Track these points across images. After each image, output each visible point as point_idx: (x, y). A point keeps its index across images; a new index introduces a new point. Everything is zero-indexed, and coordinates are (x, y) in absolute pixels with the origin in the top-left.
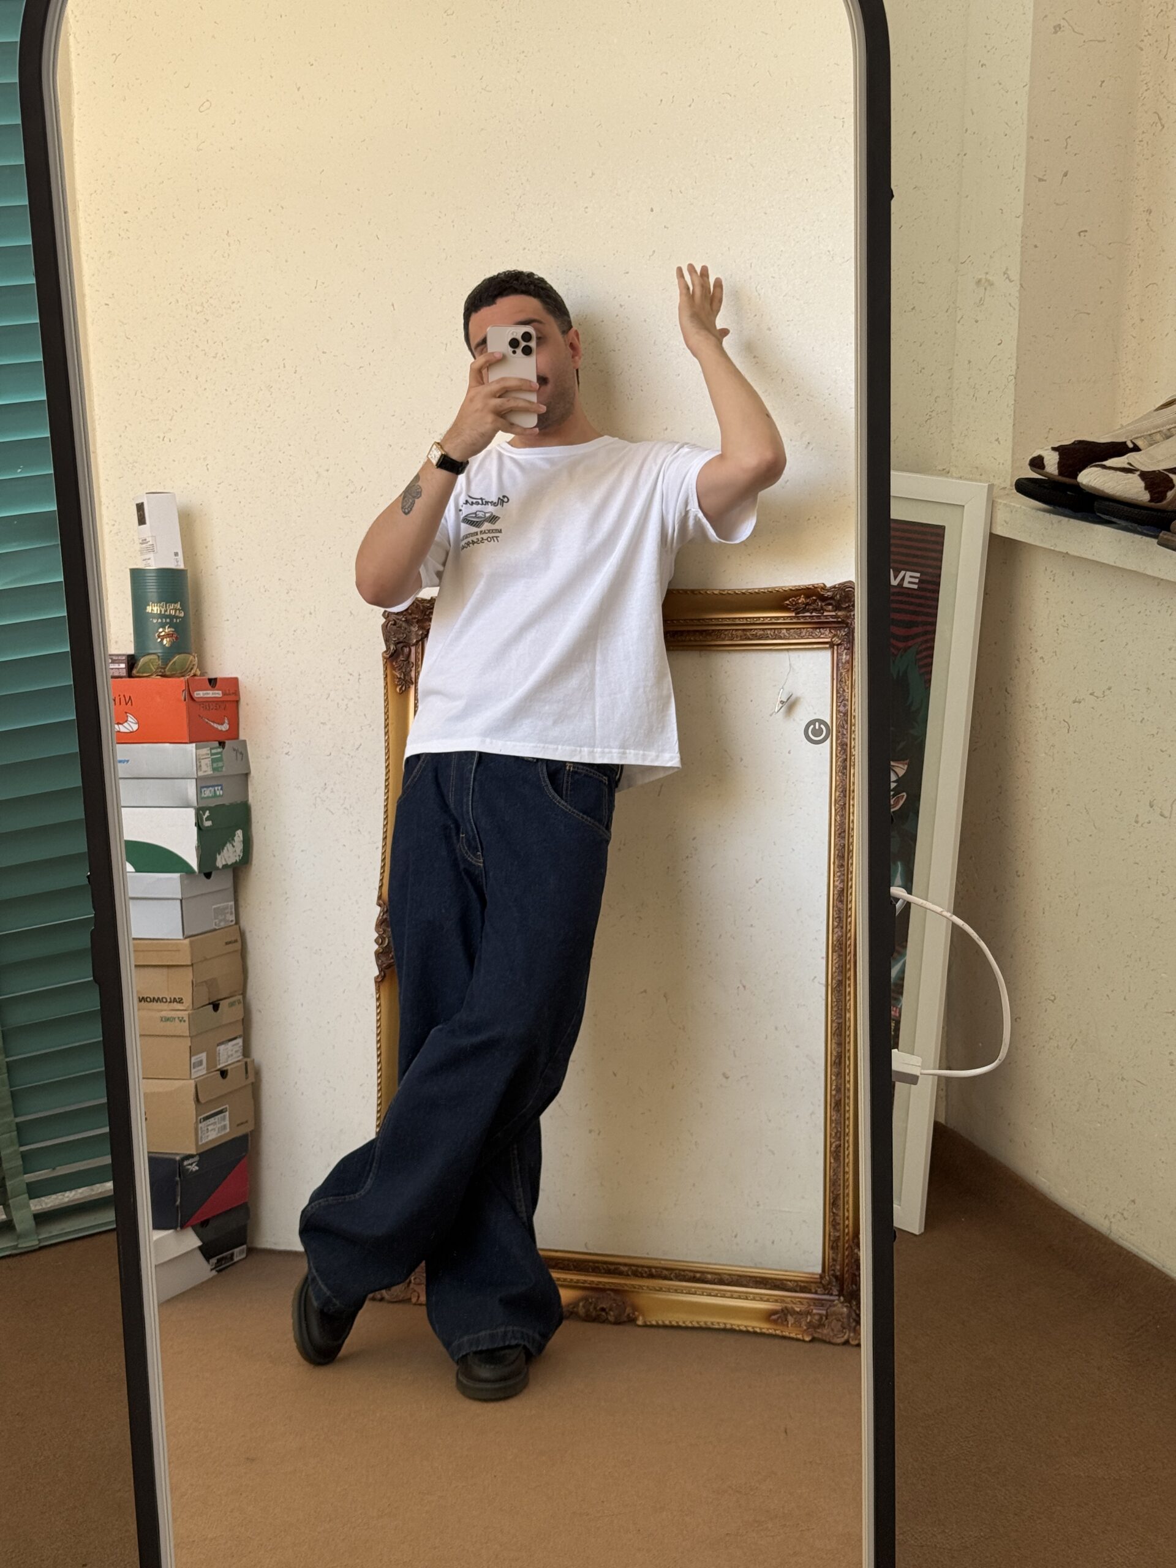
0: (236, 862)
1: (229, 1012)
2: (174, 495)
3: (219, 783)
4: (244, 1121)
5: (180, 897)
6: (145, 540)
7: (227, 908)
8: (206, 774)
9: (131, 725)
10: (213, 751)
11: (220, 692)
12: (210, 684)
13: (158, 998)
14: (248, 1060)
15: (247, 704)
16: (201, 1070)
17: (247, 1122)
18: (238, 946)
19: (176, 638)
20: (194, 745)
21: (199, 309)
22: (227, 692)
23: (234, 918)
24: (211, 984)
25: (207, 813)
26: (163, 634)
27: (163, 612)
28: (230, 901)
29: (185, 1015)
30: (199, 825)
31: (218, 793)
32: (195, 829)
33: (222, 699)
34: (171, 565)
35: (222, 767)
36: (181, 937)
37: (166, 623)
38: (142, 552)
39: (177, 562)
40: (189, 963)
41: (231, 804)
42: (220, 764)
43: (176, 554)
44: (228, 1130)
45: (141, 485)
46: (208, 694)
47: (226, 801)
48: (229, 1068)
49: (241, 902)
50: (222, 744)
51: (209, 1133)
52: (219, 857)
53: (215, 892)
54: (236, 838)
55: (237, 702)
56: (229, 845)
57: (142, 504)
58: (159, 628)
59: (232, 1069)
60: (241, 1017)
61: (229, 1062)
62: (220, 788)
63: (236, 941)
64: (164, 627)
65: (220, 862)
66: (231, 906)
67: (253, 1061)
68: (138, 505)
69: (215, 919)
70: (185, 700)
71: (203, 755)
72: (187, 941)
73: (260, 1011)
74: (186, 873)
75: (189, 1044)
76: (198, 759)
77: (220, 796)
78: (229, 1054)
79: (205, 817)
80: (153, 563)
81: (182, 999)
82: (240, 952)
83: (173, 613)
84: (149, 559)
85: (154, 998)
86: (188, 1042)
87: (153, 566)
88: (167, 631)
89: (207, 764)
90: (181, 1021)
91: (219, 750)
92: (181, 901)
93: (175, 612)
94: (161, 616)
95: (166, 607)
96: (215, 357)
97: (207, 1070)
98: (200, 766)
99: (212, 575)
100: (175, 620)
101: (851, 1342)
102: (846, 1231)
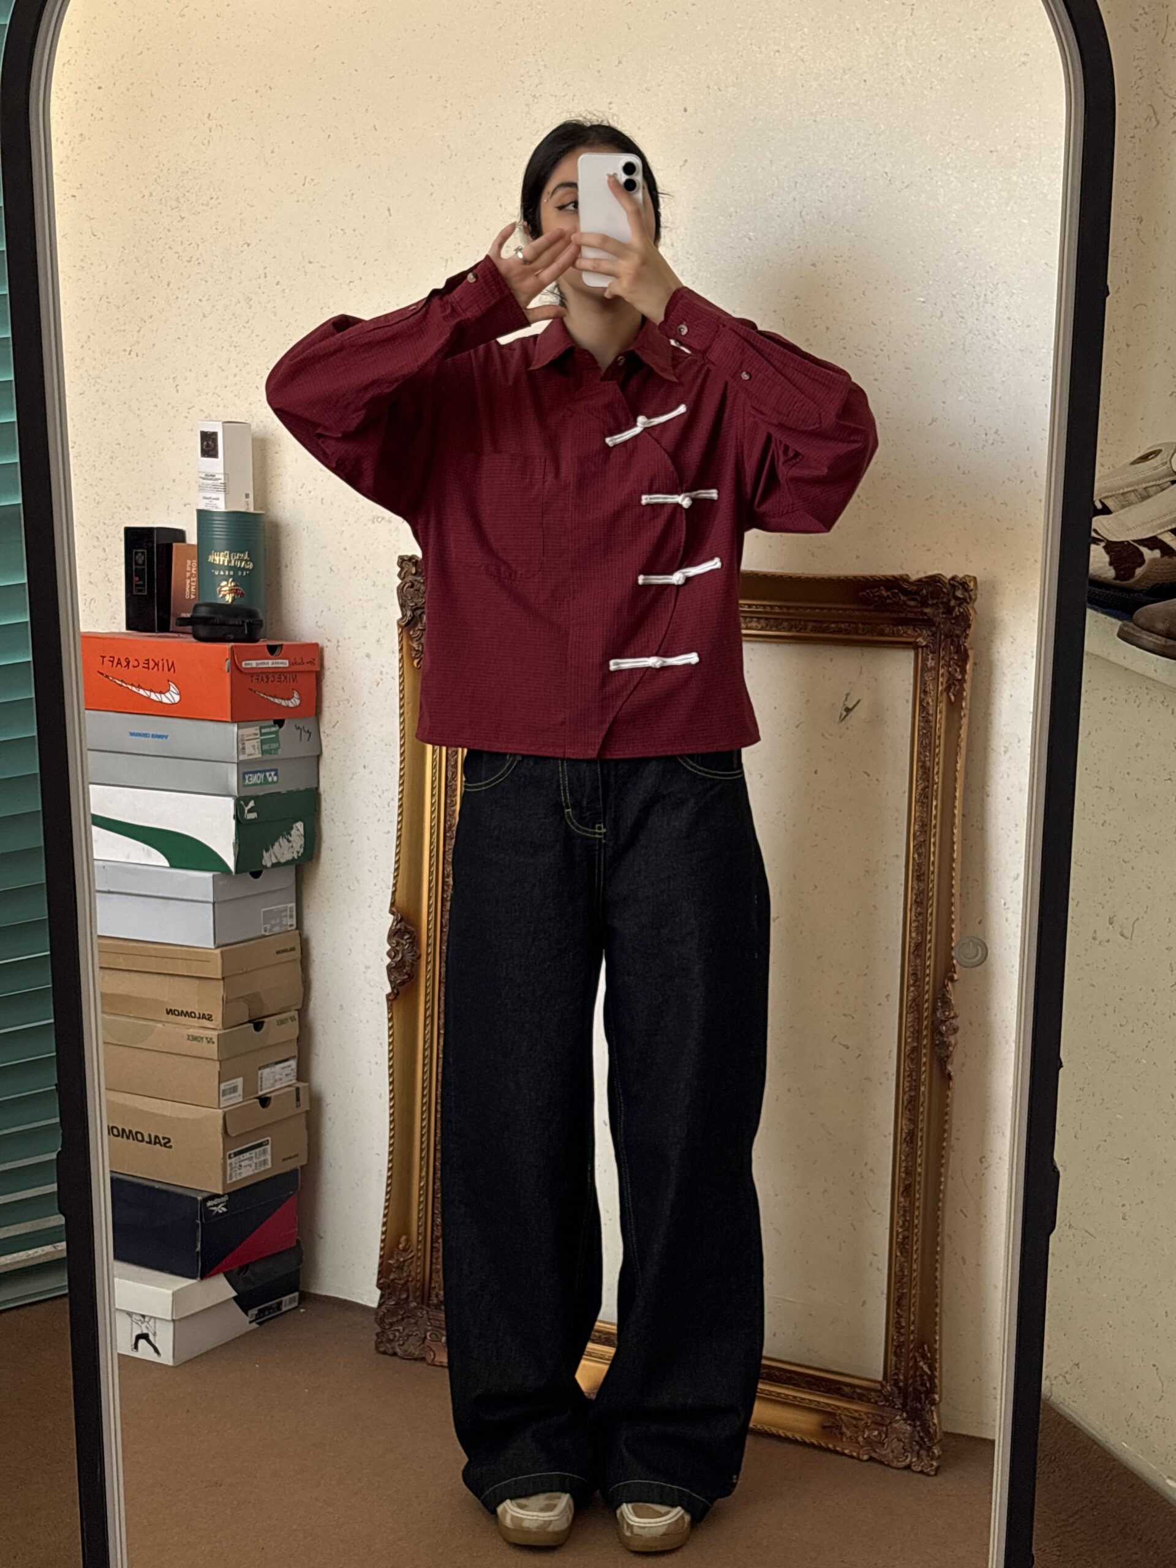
0: (295, 858)
1: (277, 1031)
3: (271, 768)
4: (295, 1152)
5: (212, 900)
7: (283, 910)
8: (252, 757)
9: (172, 695)
10: (265, 731)
11: (285, 661)
14: (304, 1085)
16: (233, 1098)
17: (300, 1154)
18: (298, 954)
20: (237, 725)
23: (293, 922)
24: (252, 999)
25: (252, 804)
26: (226, 588)
28: (289, 902)
29: (214, 1034)
30: (238, 817)
31: (270, 779)
32: (233, 821)
33: (285, 669)
35: (277, 749)
36: (212, 946)
37: (229, 576)
39: (248, 504)
40: (221, 976)
42: (275, 745)
44: (269, 1166)
47: (282, 789)
48: (273, 1095)
50: (280, 723)
51: (243, 1170)
52: (266, 855)
53: (268, 892)
54: (294, 832)
55: (321, 672)
56: (282, 840)
58: (223, 580)
59: (278, 1096)
60: (297, 1036)
61: (276, 1087)
62: (273, 773)
63: (296, 949)
64: (226, 579)
65: (269, 860)
66: (292, 907)
67: (310, 1085)
69: (265, 923)
70: (227, 672)
71: (249, 736)
72: (219, 951)
74: (221, 871)
75: (219, 1069)
76: (241, 742)
77: (272, 783)
78: (277, 1077)
79: (248, 808)
80: (220, 506)
82: (298, 961)
84: (218, 500)
85: (182, 1012)
86: (217, 1066)
87: (222, 508)
88: (230, 585)
89: (253, 746)
90: (210, 1041)
91: (274, 730)
92: (214, 904)
95: (232, 556)
97: (244, 1097)
98: (244, 748)
101: (914, 1468)
102: (912, 1338)
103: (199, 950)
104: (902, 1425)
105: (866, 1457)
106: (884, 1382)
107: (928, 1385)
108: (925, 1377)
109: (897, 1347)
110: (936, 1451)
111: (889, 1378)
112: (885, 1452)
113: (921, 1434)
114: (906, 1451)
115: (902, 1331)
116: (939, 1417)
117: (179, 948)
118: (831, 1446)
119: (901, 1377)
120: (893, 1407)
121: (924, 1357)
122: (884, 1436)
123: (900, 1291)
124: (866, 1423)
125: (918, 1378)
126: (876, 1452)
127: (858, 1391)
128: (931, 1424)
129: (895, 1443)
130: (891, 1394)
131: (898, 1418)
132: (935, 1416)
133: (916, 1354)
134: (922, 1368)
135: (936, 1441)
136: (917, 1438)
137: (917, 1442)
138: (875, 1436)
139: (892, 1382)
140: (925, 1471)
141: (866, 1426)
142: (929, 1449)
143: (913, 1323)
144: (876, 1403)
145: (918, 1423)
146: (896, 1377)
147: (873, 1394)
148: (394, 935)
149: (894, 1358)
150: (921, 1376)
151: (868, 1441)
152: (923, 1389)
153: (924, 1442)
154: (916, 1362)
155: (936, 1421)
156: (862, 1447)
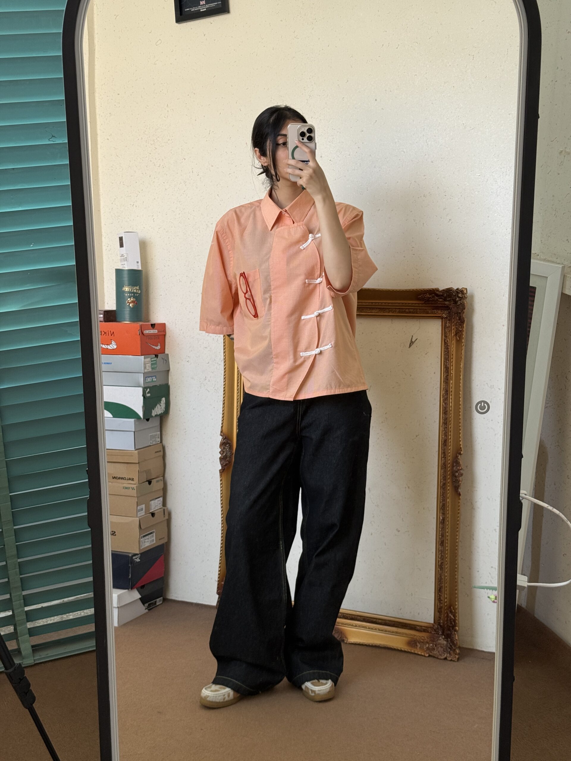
0: (162, 413)
1: (157, 485)
2: (138, 233)
3: (155, 375)
4: (163, 537)
5: (134, 430)
6: (123, 255)
7: (156, 435)
8: (148, 371)
9: (113, 346)
10: (152, 360)
11: (157, 331)
12: (152, 327)
13: (122, 478)
14: (165, 508)
15: (170, 337)
16: (142, 513)
17: (164, 538)
18: (161, 453)
19: (136, 303)
20: (143, 357)
21: (152, 143)
22: (160, 330)
23: (159, 440)
24: (148, 472)
25: (148, 390)
26: (130, 301)
27: (130, 291)
28: (158, 432)
29: (135, 486)
30: (144, 396)
31: (154, 380)
32: (142, 398)
33: (157, 334)
34: (135, 268)
35: (156, 367)
36: (134, 449)
37: (132, 296)
38: (121, 261)
39: (138, 266)
40: (137, 462)
41: (160, 385)
42: (156, 366)
43: (138, 262)
44: (155, 542)
45: (121, 227)
46: (150, 331)
47: (158, 384)
48: (156, 512)
49: (164, 433)
50: (156, 356)
51: (145, 544)
52: (153, 411)
53: (151, 427)
54: (162, 402)
55: (165, 335)
56: (158, 405)
57: (122, 237)
58: (128, 298)
59: (157, 512)
60: (162, 487)
61: (156, 509)
62: (155, 377)
63: (160, 451)
64: (130, 297)
65: (154, 413)
66: (159, 434)
67: (168, 508)
68: (120, 237)
69: (151, 440)
70: (139, 335)
71: (147, 362)
72: (137, 452)
73: (171, 485)
74: (137, 419)
75: (137, 501)
76: (145, 364)
77: (155, 381)
78: (156, 505)
79: (147, 392)
80: (127, 267)
81: (133, 479)
82: (162, 456)
83: (135, 291)
84: (125, 264)
85: (120, 477)
86: (136, 500)
87: (126, 268)
88: (132, 300)
89: (149, 366)
90: (132, 489)
91: (155, 359)
92: (134, 432)
93: (136, 291)
94: (130, 292)
95: (132, 288)
96: (159, 167)
97: (145, 513)
98: (146, 367)
99: (154, 273)
100: (136, 295)
101: (448, 658)
102: (446, 604)
103: (128, 451)
104: (442, 641)
105: (427, 655)
106: (434, 624)
107: (453, 623)
108: (452, 620)
109: (439, 609)
110: (458, 651)
111: (436, 622)
112: (435, 652)
113: (451, 644)
114: (444, 651)
115: (441, 602)
116: (458, 636)
117: (118, 451)
118: (413, 651)
119: (442, 621)
120: (439, 634)
121: (451, 612)
122: (434, 646)
123: (440, 585)
124: (427, 641)
125: (449, 621)
126: (431, 652)
127: (423, 628)
128: (455, 639)
129: (440, 648)
130: (438, 628)
131: (441, 638)
132: (456, 636)
133: (448, 611)
134: (450, 616)
135: (457, 647)
136: (449, 646)
137: (449, 648)
138: (431, 646)
139: (438, 624)
140: (453, 659)
141: (427, 643)
142: (455, 650)
143: (446, 598)
144: (431, 633)
145: (449, 640)
146: (439, 621)
147: (430, 629)
148: (222, 445)
149: (438, 614)
150: (450, 620)
151: (428, 648)
152: (451, 625)
153: (452, 648)
154: (448, 614)
155: (457, 638)
156: (426, 651)
